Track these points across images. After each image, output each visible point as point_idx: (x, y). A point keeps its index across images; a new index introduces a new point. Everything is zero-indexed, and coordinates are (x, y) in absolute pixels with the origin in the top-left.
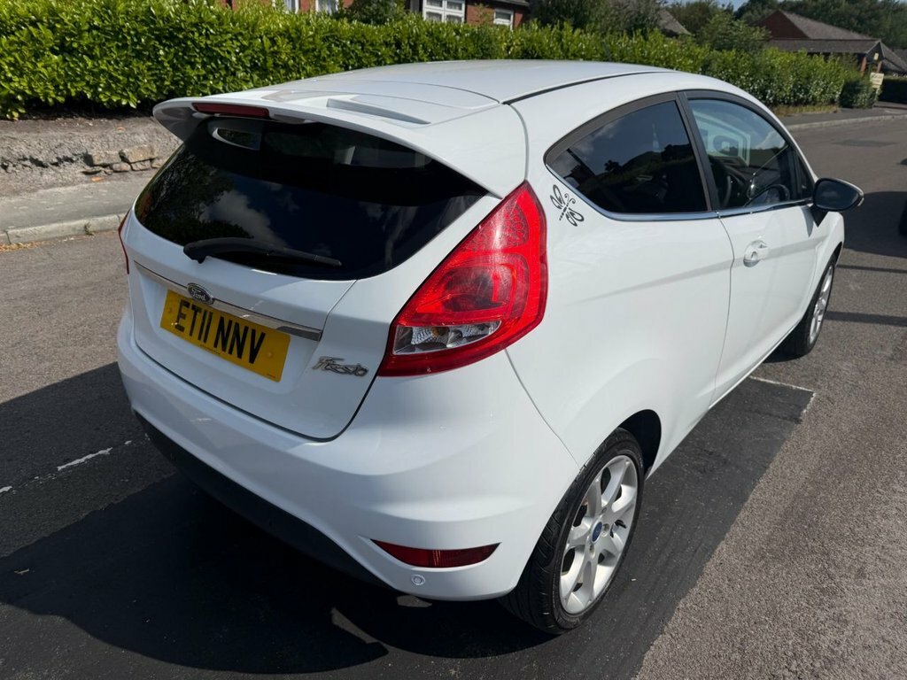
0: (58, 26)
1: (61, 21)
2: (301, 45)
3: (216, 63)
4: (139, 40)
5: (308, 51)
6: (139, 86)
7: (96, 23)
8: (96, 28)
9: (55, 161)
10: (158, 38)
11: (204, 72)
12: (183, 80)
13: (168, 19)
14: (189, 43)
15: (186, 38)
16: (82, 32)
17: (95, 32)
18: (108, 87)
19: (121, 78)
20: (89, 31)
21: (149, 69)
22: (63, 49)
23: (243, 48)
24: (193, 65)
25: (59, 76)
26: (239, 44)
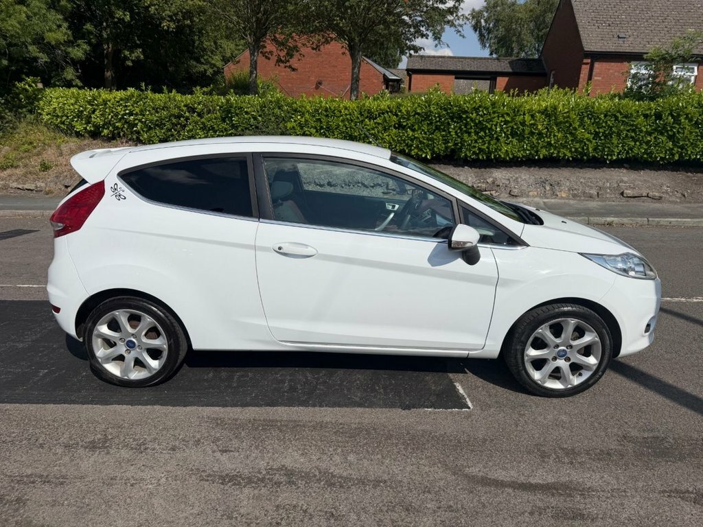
0: (399, 114)
1: (400, 111)
2: (556, 118)
3: (485, 133)
4: (440, 119)
5: (561, 122)
6: (434, 147)
7: (418, 111)
8: (418, 114)
9: (372, 185)
10: (452, 118)
11: (476, 138)
12: (461, 143)
13: (460, 106)
14: (468, 120)
15: (467, 117)
16: (410, 116)
17: (417, 116)
18: (417, 147)
19: (425, 141)
20: (414, 115)
21: (443, 136)
22: (400, 126)
23: (506, 122)
24: (469, 134)
25: (394, 140)
26: (503, 120)
